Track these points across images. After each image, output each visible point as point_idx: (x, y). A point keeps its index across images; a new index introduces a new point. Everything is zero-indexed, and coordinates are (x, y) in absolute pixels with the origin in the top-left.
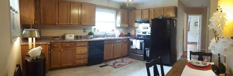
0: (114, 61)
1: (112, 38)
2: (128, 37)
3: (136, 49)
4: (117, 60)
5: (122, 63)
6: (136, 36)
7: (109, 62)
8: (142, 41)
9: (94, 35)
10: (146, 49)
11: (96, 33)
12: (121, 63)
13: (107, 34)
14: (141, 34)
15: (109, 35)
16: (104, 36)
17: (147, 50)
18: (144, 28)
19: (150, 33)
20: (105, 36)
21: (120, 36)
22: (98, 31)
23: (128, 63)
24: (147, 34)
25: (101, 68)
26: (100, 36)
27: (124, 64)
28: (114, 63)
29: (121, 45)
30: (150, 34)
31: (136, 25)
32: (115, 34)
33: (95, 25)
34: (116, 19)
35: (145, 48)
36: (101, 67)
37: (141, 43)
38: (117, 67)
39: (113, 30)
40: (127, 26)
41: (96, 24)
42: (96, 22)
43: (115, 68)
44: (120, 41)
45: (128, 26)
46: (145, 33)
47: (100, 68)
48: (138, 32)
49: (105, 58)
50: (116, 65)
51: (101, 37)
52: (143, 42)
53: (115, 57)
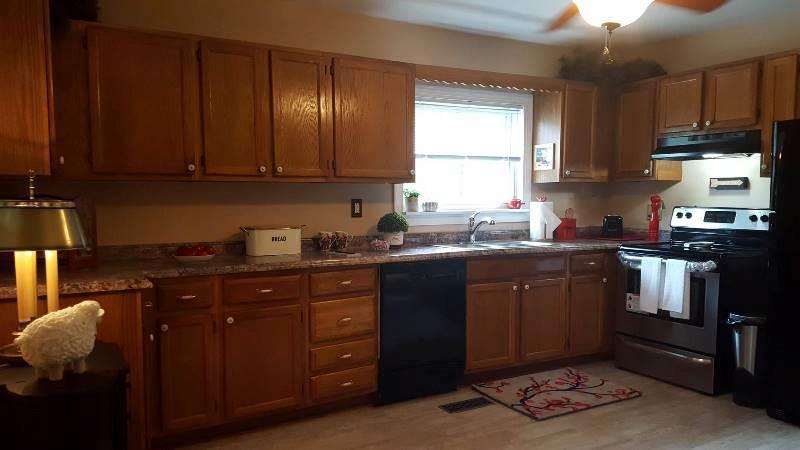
0: (524, 382)
1: (513, 245)
2: (609, 245)
3: (663, 315)
4: (540, 377)
5: (575, 397)
6: (666, 238)
7: (497, 383)
8: (704, 264)
9: (410, 231)
10: (734, 318)
11: (417, 222)
12: (568, 394)
13: (482, 228)
14: (697, 221)
15: (495, 230)
16: (462, 238)
17: (739, 327)
18: (716, 183)
19: (764, 219)
20: (469, 240)
21: (557, 236)
22: (430, 206)
23: (609, 399)
24: (741, 223)
25: (450, 418)
26: (439, 234)
27: (590, 400)
28: (526, 390)
29: (564, 287)
30: (762, 226)
31: (662, 166)
32: (528, 222)
33: (411, 179)
34: (534, 142)
35: (723, 313)
36: (452, 408)
37: (696, 282)
38: (545, 413)
39: (516, 204)
40: (597, 175)
41: (421, 167)
42: (418, 162)
43: (533, 417)
44: (559, 264)
45: (611, 177)
46: (728, 216)
47: (446, 413)
48: (677, 211)
49: (474, 363)
50: (537, 401)
51: (447, 242)
52: (713, 271)
53: (531, 355)
